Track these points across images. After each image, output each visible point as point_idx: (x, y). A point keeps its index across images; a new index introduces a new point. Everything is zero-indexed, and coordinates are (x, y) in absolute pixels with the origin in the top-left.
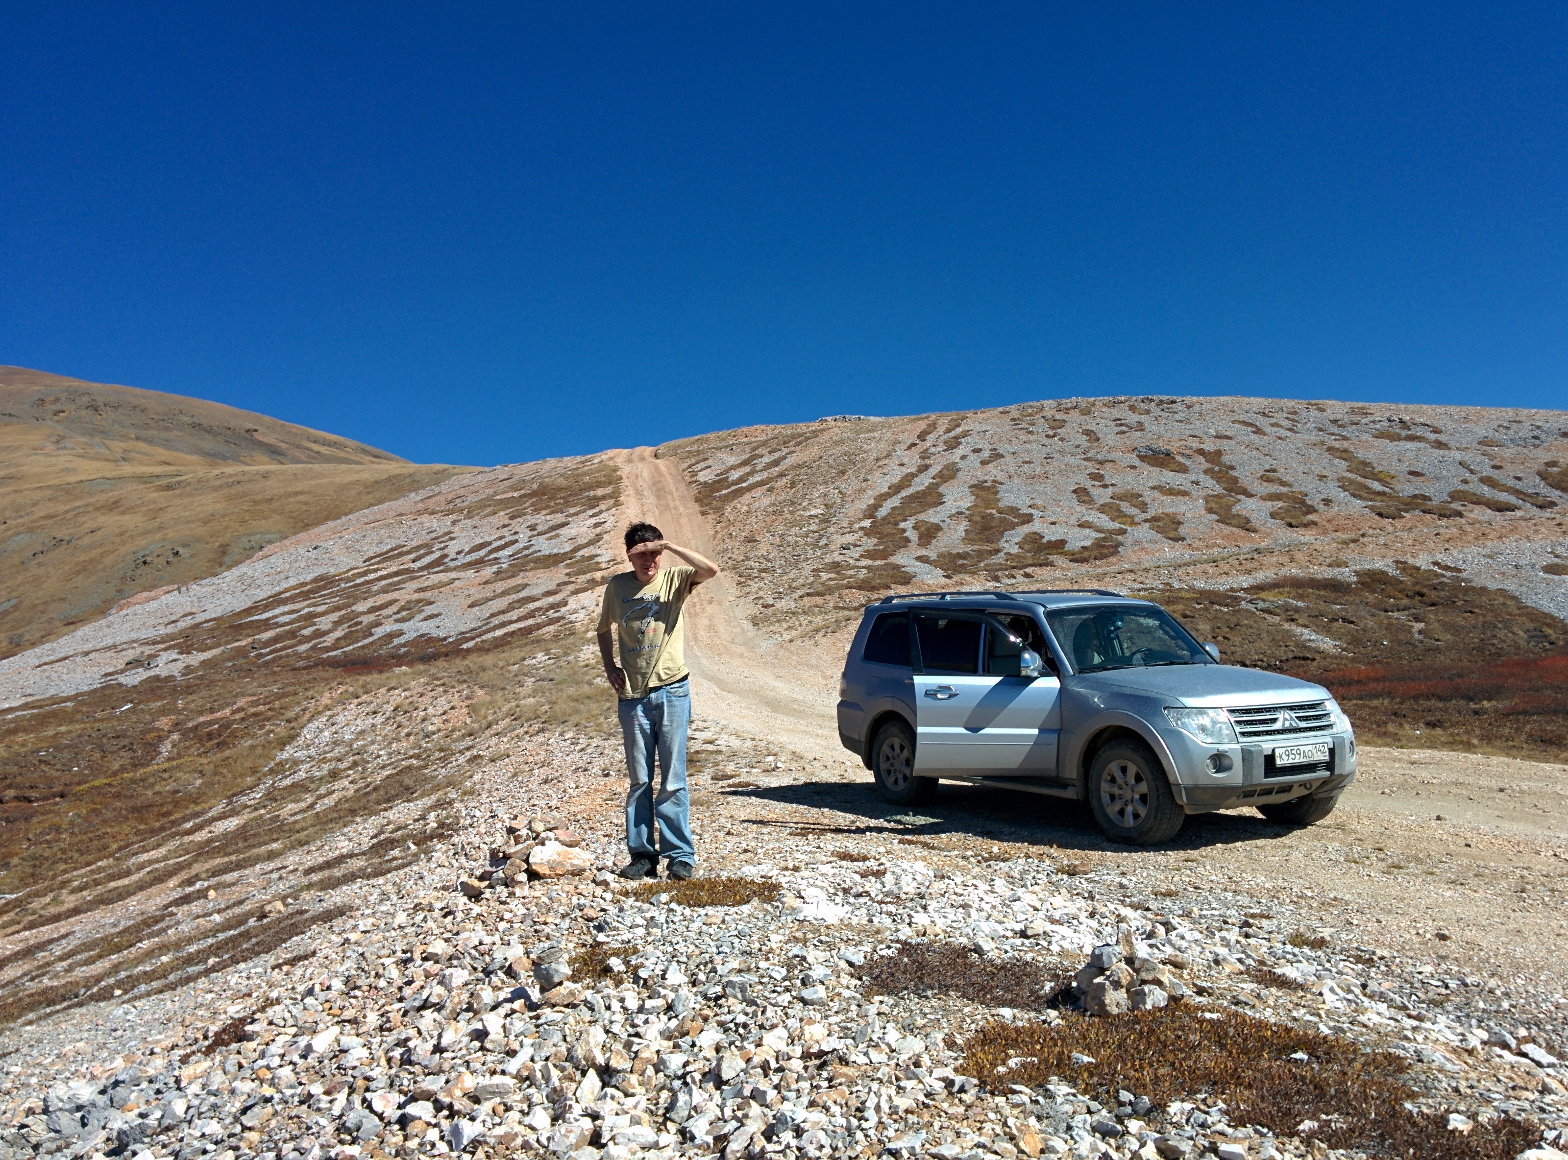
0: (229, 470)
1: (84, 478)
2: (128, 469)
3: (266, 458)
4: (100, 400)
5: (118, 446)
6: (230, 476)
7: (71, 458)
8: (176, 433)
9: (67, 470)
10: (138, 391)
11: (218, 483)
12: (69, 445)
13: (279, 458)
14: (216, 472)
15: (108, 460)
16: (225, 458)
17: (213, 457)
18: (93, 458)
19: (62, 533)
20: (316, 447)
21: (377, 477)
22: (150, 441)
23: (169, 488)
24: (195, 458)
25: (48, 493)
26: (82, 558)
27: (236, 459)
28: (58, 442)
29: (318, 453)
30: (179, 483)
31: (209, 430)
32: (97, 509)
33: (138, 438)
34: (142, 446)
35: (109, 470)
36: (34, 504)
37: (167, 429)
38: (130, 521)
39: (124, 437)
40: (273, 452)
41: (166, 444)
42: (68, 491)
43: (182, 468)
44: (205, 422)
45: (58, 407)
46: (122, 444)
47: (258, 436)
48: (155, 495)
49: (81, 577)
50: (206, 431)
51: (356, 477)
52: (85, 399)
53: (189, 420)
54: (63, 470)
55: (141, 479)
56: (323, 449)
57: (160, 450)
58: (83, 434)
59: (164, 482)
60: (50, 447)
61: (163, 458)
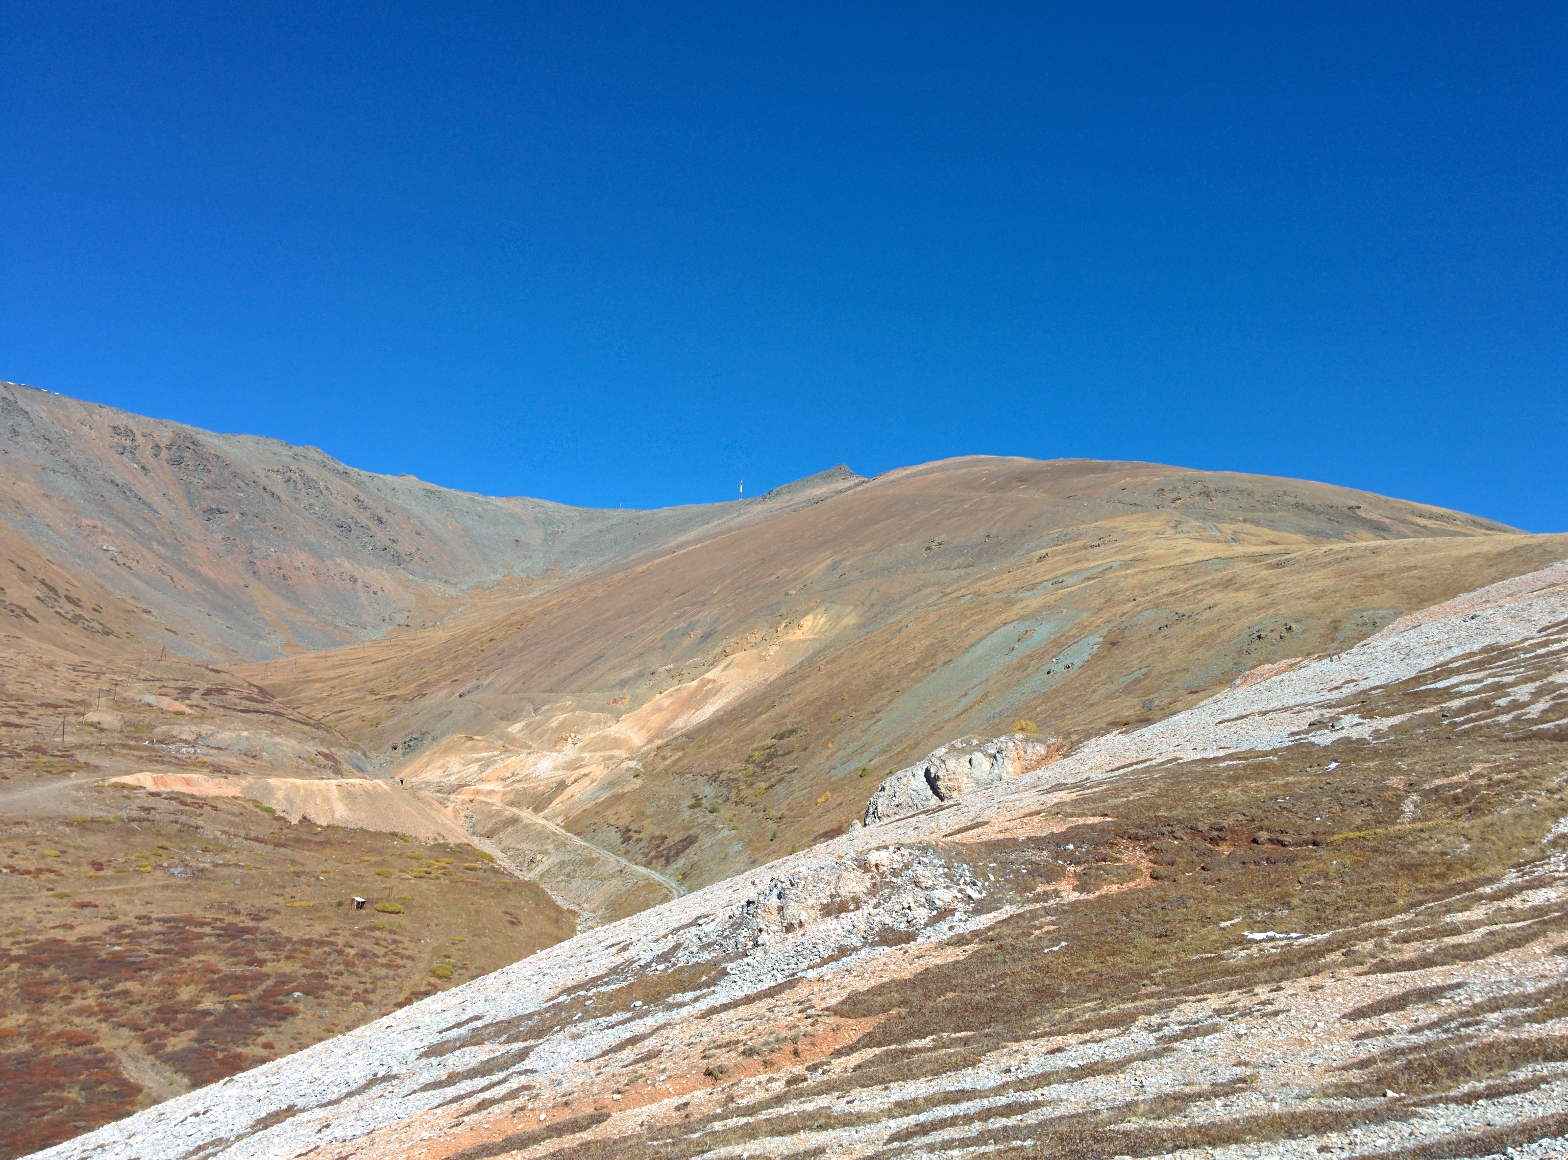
0: (1337, 547)
1: (1200, 558)
2: (1238, 549)
3: (1370, 535)
4: (1211, 486)
5: (1228, 528)
6: (1338, 552)
7: (1188, 541)
8: (1280, 513)
9: (1186, 552)
10: (1244, 475)
11: (1327, 559)
12: (1185, 529)
13: (1383, 534)
14: (1324, 549)
15: (1219, 541)
16: (1328, 536)
17: (1318, 536)
18: (1208, 540)
19: (1183, 609)
20: (1422, 521)
21: (1500, 548)
22: (1256, 523)
23: (1278, 565)
24: (1299, 537)
25: (1170, 572)
26: (1202, 632)
27: (1340, 537)
28: (1176, 527)
29: (1424, 527)
30: (1288, 560)
31: (1311, 510)
32: (1214, 587)
33: (1245, 520)
34: (1250, 527)
35: (1223, 551)
36: (1159, 583)
37: (1272, 510)
38: (1245, 598)
39: (1233, 520)
40: (1377, 528)
41: (1272, 525)
42: (1186, 571)
43: (1288, 547)
44: (1308, 502)
45: (1175, 495)
46: (1232, 527)
47: (1360, 513)
48: (1266, 572)
49: (1201, 649)
50: (1309, 510)
51: (1475, 550)
52: (1199, 486)
53: (1291, 500)
54: (1181, 552)
55: (1252, 558)
56: (1430, 523)
57: (1266, 531)
58: (1197, 519)
59: (1273, 560)
60: (1170, 532)
61: (1271, 538)
